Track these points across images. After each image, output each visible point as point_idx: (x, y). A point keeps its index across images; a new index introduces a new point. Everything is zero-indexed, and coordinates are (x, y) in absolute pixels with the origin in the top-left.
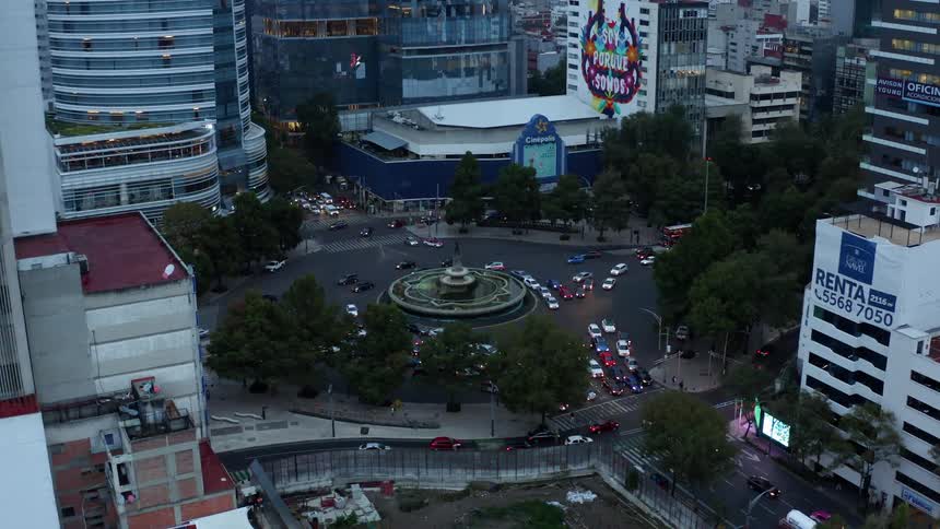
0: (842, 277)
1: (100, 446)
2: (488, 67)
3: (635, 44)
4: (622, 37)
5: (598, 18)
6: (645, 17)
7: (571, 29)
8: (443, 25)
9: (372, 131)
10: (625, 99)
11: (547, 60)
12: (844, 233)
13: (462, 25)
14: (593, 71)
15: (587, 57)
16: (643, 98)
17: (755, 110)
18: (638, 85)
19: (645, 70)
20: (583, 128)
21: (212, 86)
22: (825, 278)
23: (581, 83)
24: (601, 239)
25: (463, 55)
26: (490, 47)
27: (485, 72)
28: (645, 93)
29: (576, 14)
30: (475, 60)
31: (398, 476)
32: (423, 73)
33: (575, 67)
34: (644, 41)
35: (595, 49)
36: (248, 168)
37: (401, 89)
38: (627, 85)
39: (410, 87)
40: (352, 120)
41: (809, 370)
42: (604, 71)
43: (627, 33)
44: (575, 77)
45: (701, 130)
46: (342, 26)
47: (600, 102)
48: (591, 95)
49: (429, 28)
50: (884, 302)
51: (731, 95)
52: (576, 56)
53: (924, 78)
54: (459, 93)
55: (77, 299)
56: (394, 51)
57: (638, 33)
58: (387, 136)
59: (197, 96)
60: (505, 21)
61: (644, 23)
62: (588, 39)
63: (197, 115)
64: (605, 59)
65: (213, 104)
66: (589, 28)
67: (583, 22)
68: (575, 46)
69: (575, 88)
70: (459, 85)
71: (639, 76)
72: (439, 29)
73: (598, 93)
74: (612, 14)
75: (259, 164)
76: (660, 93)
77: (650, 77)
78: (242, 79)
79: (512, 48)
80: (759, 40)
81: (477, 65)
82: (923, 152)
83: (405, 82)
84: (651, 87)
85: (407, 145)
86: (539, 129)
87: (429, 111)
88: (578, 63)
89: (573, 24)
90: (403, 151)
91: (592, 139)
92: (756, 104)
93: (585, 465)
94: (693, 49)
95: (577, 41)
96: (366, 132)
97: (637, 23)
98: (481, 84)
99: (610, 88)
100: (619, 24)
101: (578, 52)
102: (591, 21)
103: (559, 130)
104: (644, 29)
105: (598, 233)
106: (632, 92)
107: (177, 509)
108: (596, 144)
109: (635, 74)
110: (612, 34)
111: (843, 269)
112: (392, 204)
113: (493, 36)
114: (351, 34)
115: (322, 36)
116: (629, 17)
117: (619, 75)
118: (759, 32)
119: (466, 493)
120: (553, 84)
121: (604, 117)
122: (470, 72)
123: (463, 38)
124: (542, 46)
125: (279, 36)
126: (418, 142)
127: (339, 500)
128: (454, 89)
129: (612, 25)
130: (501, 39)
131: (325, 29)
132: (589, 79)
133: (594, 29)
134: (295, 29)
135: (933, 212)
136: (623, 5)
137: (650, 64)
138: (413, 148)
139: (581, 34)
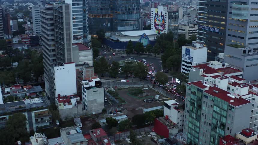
0: (186, 55)
1: (80, 70)
2: (135, 24)
3: (164, 20)
4: (161, 18)
5: (157, 14)
6: (166, 14)
7: (152, 17)
8: (126, 16)
9: (111, 37)
10: (162, 31)
11: (148, 23)
12: (186, 48)
13: (130, 15)
14: (156, 25)
15: (155, 22)
16: (165, 30)
17: (189, 33)
18: (164, 28)
19: (166, 25)
20: (153, 36)
21: (82, 27)
22: (184, 55)
23: (154, 27)
24: (155, 56)
25: (130, 22)
26: (136, 20)
27: (134, 25)
28: (166, 29)
29: (153, 14)
30: (133, 23)
31: (117, 86)
32: (122, 25)
33: (153, 24)
34: (166, 19)
35: (156, 21)
36: (88, 42)
37: (117, 28)
38: (163, 28)
39: (119, 28)
40: (107, 34)
41: (182, 70)
42: (158, 25)
43: (162, 18)
44: (152, 26)
45: (177, 37)
46: (105, 16)
47: (157, 31)
48: (156, 30)
49: (123, 16)
50: (191, 58)
51: (184, 30)
52: (153, 22)
53: (205, 25)
54: (129, 29)
55: (78, 51)
56: (116, 21)
57: (164, 17)
58: (114, 38)
59: (79, 29)
60: (139, 15)
61: (165, 15)
62: (155, 19)
63: (79, 32)
64: (158, 23)
65: (82, 30)
66: (155, 16)
67: (154, 15)
68: (153, 20)
69: (152, 28)
70: (129, 28)
71: (165, 26)
72: (125, 16)
73: (157, 29)
74: (160, 14)
75: (90, 42)
76: (168, 30)
77: (167, 26)
78: (87, 26)
79: (140, 20)
80: (195, 19)
81: (133, 24)
82: (205, 37)
83: (118, 27)
84: (167, 28)
85: (118, 39)
86: (144, 36)
87: (123, 33)
88: (153, 23)
89: (152, 16)
90: (118, 40)
91: (155, 39)
92: (189, 32)
93: (147, 85)
94: (175, 21)
95: (153, 19)
96: (110, 37)
97: (164, 16)
98: (133, 27)
99: (159, 28)
100: (161, 16)
101: (153, 21)
102: (156, 15)
103: (148, 37)
104: (165, 17)
105: (155, 55)
106: (163, 29)
107: (90, 78)
108: (156, 40)
109: (164, 26)
110: (160, 18)
111: (186, 54)
112: (115, 50)
113: (136, 18)
114: (107, 17)
115: (101, 18)
116: (163, 15)
117: (161, 26)
118: (195, 17)
119: (128, 88)
120: (148, 28)
121: (158, 34)
122: (131, 25)
123: (130, 18)
124: (147, 20)
125: (92, 17)
126: (120, 39)
127: (109, 88)
128: (128, 29)
129: (160, 16)
130: (138, 18)
131: (101, 16)
132: (155, 27)
133: (156, 17)
134: (95, 16)
135: (200, 45)
136: (162, 12)
137: (167, 24)
138: (120, 40)
139: (154, 18)
